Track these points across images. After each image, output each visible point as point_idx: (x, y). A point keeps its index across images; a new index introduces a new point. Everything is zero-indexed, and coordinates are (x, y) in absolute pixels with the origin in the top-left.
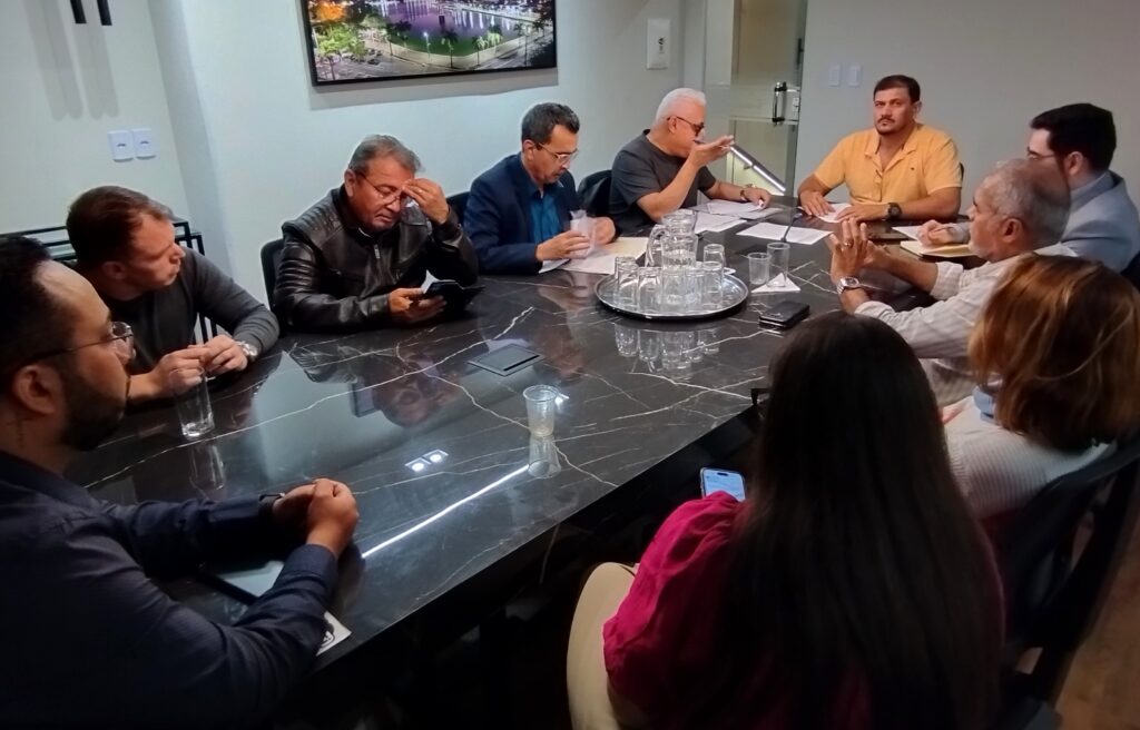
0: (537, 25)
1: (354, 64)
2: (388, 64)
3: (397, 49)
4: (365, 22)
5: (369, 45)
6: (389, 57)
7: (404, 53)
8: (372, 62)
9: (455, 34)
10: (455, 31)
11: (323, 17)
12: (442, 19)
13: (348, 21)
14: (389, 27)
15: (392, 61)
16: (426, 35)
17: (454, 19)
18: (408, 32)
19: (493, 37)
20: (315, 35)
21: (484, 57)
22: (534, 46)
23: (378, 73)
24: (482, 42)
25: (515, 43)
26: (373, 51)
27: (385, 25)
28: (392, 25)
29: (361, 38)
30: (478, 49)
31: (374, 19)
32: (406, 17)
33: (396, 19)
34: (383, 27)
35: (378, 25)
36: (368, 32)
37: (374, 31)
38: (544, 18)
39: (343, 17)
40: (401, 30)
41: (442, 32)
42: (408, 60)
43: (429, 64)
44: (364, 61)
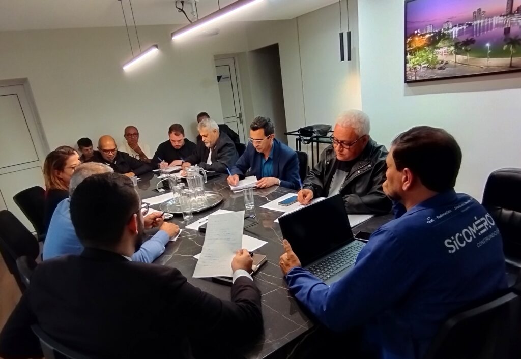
1: (428, 71)
2: (452, 69)
3: (460, 58)
4: (439, 45)
5: (440, 58)
6: (454, 64)
7: (466, 60)
8: (441, 68)
11: (414, 46)
13: (428, 46)
15: (455, 66)
16: (488, 45)
18: (472, 45)
23: (444, 74)
26: (442, 61)
27: (454, 44)
28: (459, 43)
29: (435, 55)
31: (446, 42)
32: (473, 35)
34: (452, 46)
35: (448, 44)
36: (441, 50)
37: (445, 49)
39: (425, 44)
40: (466, 45)
41: (505, 40)
42: (468, 65)
43: (487, 66)
44: (435, 68)
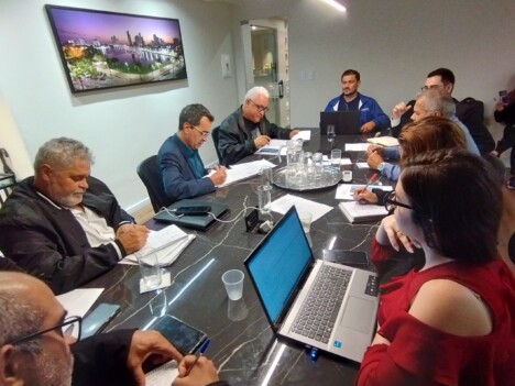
0: (177, 58)
1: (93, 81)
2: (111, 80)
3: (113, 71)
4: (95, 58)
5: (99, 70)
6: (110, 76)
7: (117, 74)
8: (102, 79)
10: (140, 62)
11: (72, 55)
12: (133, 56)
13: (86, 58)
14: (107, 60)
15: (112, 78)
16: (126, 64)
17: (139, 55)
18: (117, 62)
19: (158, 64)
20: (69, 66)
21: (155, 74)
22: (176, 69)
23: (106, 84)
24: (153, 67)
25: (168, 67)
26: (101, 73)
27: (105, 59)
28: (109, 59)
29: (94, 67)
30: (152, 70)
31: (99, 56)
32: (116, 55)
33: (111, 56)
34: (104, 61)
35: (102, 59)
36: (98, 63)
37: (100, 63)
38: (179, 55)
39: (83, 55)
40: (114, 61)
44: (98, 79)
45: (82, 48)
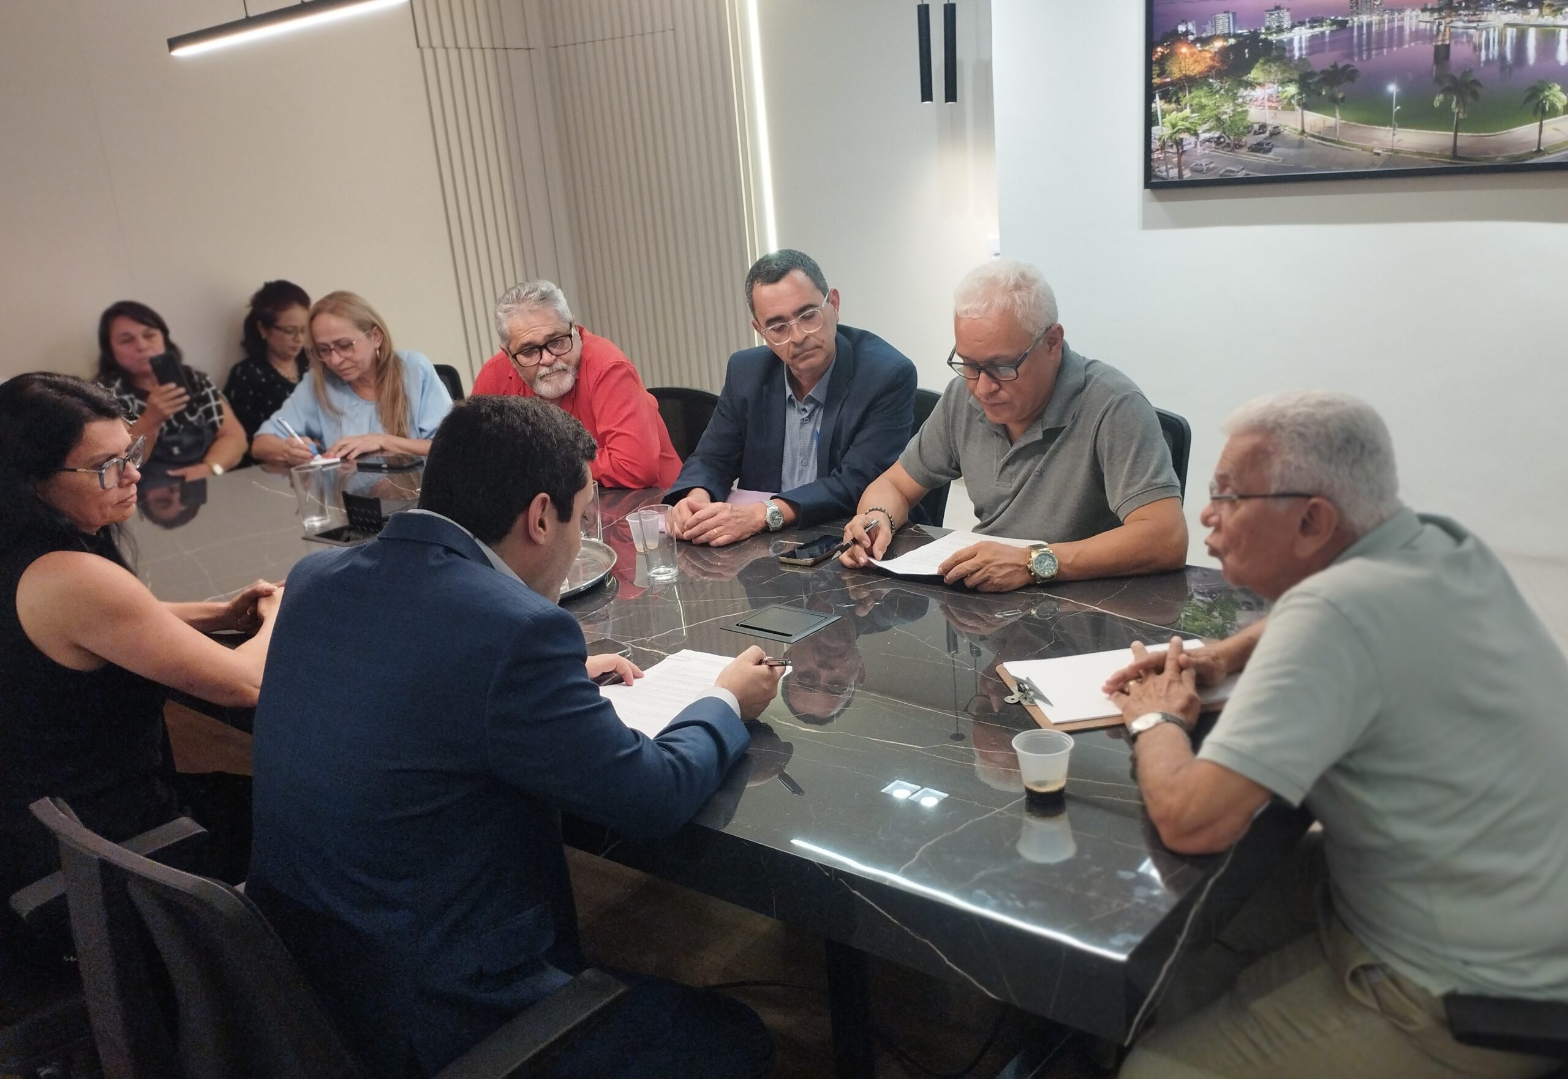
1: (1220, 153)
2: (1292, 152)
3: (1315, 120)
4: (1255, 74)
5: (1256, 114)
6: (1299, 137)
7: (1332, 129)
8: (1258, 148)
9: (1476, 82)
10: (1476, 76)
11: (1176, 71)
12: (1442, 54)
13: (1220, 75)
14: (1304, 79)
15: (1301, 144)
16: (1392, 88)
17: (1477, 48)
20: (1158, 104)
21: (1560, 134)
23: (1267, 167)
24: (1558, 99)
26: (1263, 127)
27: (1296, 76)
28: (1311, 74)
29: (1240, 105)
30: (1542, 113)
31: (1274, 68)
34: (1290, 81)
35: (1279, 76)
36: (1258, 92)
37: (1271, 89)
39: (1212, 68)
40: (1331, 83)
41: (1438, 80)
42: (1339, 143)
43: (1392, 150)
44: (1241, 147)
45: (1218, 44)
